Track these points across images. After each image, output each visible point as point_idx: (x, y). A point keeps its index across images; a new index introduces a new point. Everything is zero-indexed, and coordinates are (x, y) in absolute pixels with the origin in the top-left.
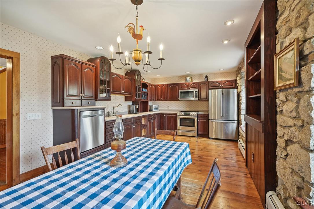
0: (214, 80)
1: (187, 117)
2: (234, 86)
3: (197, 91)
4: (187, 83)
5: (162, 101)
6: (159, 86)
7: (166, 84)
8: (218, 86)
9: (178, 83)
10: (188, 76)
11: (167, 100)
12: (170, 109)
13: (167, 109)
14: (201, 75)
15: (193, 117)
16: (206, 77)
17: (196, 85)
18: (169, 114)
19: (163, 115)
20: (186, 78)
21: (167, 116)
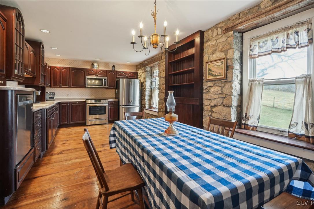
0: (120, 70)
1: (98, 105)
2: (136, 77)
3: (106, 79)
4: (95, 70)
5: (61, 87)
6: (56, 69)
7: (68, 68)
8: (124, 76)
9: (85, 69)
10: (96, 63)
11: (70, 87)
12: (70, 97)
13: (66, 98)
14: (107, 64)
15: (104, 104)
16: (113, 66)
17: (105, 73)
18: (76, 103)
19: (66, 105)
20: (93, 64)
21: (72, 105)
